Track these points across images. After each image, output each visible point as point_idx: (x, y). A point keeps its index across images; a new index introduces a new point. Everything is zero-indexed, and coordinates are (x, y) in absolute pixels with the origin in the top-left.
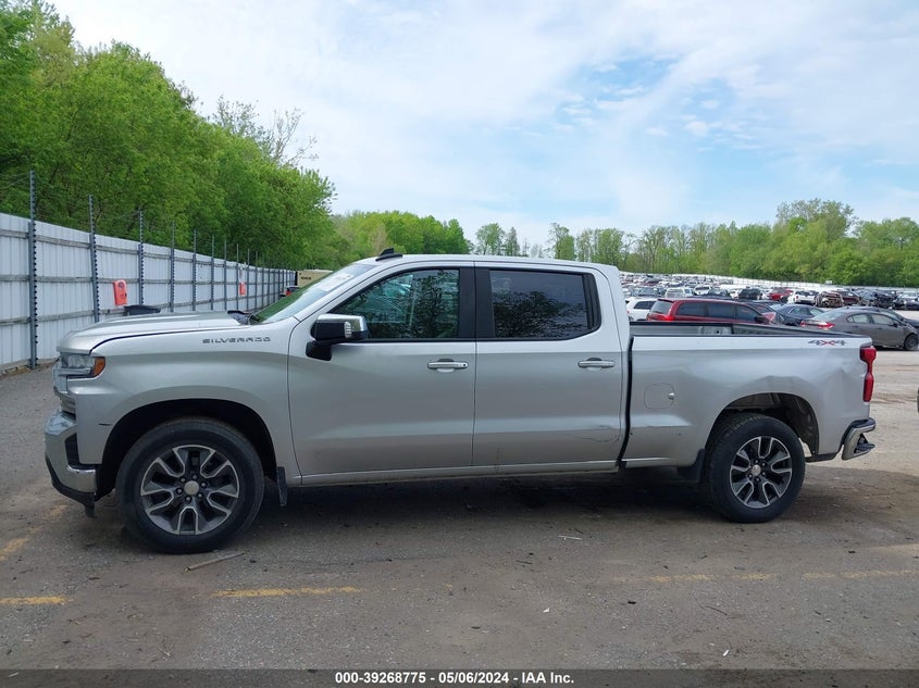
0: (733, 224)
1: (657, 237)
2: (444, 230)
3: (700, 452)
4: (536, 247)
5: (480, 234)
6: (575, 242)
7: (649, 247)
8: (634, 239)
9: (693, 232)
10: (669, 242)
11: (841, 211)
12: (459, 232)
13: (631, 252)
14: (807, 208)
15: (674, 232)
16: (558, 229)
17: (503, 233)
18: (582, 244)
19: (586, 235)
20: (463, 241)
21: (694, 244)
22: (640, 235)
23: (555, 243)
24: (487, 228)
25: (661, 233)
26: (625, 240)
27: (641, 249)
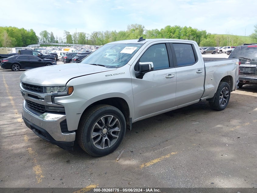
0: (115, 31)
1: (96, 35)
2: (28, 33)
3: (215, 93)
4: (60, 38)
5: (41, 34)
6: (72, 36)
7: (93, 38)
8: (89, 35)
9: (105, 33)
10: (99, 36)
11: (142, 27)
12: (34, 33)
13: (89, 39)
14: (134, 26)
15: (100, 33)
16: (66, 32)
17: (49, 33)
18: (74, 37)
19: (75, 34)
20: (36, 36)
21: (106, 37)
22: (91, 34)
23: (66, 37)
24: (43, 32)
25: (96, 33)
26: (87, 36)
27: (91, 38)
